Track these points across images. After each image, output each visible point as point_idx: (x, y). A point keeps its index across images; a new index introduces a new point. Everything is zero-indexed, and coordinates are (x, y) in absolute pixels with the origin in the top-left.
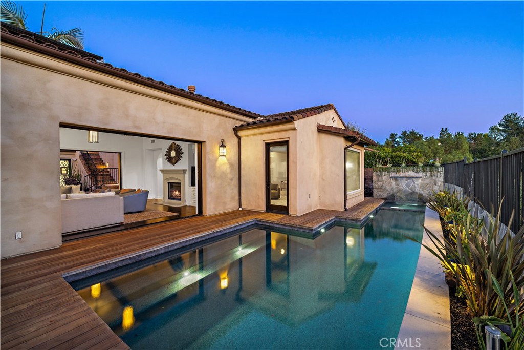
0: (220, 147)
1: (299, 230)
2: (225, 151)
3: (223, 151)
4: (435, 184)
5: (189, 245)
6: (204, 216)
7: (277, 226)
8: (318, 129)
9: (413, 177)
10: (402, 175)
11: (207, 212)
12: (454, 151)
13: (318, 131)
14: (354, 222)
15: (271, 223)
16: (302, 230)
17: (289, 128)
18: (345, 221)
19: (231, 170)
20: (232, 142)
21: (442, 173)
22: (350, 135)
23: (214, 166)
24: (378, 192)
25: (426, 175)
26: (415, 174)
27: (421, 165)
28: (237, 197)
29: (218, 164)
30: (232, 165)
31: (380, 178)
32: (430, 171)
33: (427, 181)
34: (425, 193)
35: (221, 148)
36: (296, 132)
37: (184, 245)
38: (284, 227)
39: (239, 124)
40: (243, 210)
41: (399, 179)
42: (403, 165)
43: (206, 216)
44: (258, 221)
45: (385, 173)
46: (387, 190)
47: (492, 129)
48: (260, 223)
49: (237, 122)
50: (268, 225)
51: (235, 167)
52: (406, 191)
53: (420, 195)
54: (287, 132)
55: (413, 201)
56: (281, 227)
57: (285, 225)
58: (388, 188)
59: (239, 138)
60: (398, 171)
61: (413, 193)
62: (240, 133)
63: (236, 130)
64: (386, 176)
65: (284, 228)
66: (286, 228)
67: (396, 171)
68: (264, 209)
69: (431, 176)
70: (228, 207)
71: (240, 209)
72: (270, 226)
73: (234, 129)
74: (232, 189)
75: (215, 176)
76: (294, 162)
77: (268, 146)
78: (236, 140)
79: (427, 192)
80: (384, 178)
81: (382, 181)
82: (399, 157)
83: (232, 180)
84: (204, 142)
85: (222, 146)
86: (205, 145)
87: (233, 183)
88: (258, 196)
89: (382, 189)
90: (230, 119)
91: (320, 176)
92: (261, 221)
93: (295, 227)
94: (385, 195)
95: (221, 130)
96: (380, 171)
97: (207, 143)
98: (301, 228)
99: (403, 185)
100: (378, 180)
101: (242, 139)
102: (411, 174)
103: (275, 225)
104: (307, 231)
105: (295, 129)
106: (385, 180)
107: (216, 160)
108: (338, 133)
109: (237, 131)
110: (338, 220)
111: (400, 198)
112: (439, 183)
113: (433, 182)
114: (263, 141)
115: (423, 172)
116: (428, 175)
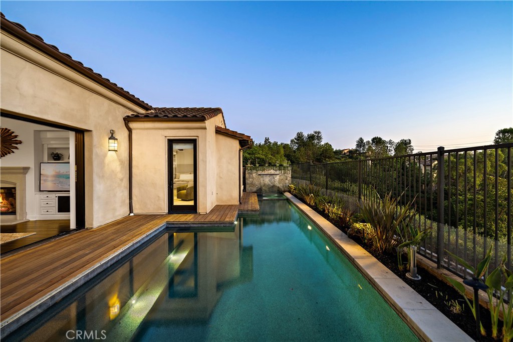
0: (109, 139)
1: (220, 225)
2: (116, 145)
3: (113, 144)
4: (287, 179)
5: (111, 266)
6: (87, 229)
7: (195, 225)
8: (216, 130)
9: (273, 174)
10: (266, 172)
11: (94, 223)
12: (276, 155)
13: (216, 133)
14: (253, 212)
15: (186, 224)
16: (222, 225)
17: (199, 127)
18: (246, 212)
19: (121, 168)
20: (122, 134)
21: (291, 171)
22: (245, 139)
23: (102, 164)
24: (249, 187)
26: (275, 171)
27: (278, 165)
28: (128, 201)
29: (107, 160)
30: (122, 162)
31: (251, 175)
32: (283, 170)
33: (282, 177)
34: (280, 185)
35: (111, 141)
36: (206, 132)
37: (105, 267)
38: (203, 225)
39: (130, 113)
40: (136, 215)
41: (265, 176)
42: (267, 165)
43: (92, 228)
44: (170, 224)
45: (255, 171)
46: (256, 185)
47: (292, 141)
48: (173, 226)
49: (128, 111)
50: (183, 226)
51: (125, 165)
52: (269, 185)
53: (278, 187)
54: (195, 130)
55: (273, 192)
56: (200, 225)
57: (203, 224)
58: (257, 183)
59: (130, 130)
60: (264, 170)
61: (274, 186)
62: (132, 125)
63: (127, 120)
64: (255, 174)
65: (202, 227)
66: (205, 226)
67: (262, 169)
68: (167, 211)
69: (284, 173)
70: (117, 214)
71: (132, 214)
72: (185, 227)
73: (125, 119)
74: (123, 192)
75: (103, 176)
76: (203, 161)
77: (171, 142)
78: (126, 132)
79: (281, 185)
80: (254, 175)
81: (253, 178)
82: (259, 158)
83: (122, 180)
84: (91, 131)
85: (112, 137)
86: (91, 136)
87: (123, 185)
88: (159, 197)
89: (252, 184)
90: (121, 107)
91: (217, 175)
92: (173, 224)
93: (214, 224)
94: (255, 189)
95: (110, 119)
96: (251, 169)
97: (94, 133)
98: (222, 223)
99: (267, 180)
100: (250, 178)
101: (134, 132)
102: (272, 172)
103: (192, 225)
104: (228, 225)
105: (205, 128)
106: (254, 177)
107: (105, 155)
108: (235, 136)
109: (128, 122)
110: (240, 212)
111: (266, 191)
112: (289, 178)
113: (285, 177)
114: (166, 137)
115: (279, 170)
116: (282, 172)
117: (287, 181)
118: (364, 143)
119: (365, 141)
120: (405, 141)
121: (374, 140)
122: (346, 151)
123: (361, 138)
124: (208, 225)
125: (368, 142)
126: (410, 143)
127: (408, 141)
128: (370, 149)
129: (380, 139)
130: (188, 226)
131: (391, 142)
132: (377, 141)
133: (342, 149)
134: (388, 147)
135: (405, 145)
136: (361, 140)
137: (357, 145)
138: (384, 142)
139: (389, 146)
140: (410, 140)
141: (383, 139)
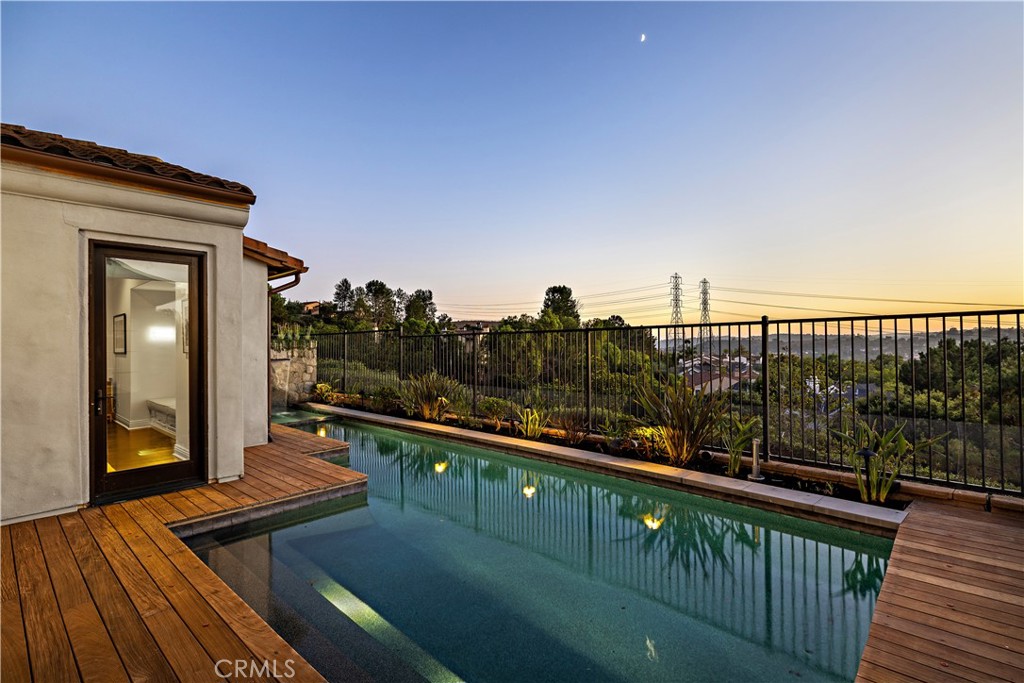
1: (332, 497)
4: (306, 371)
7: (264, 514)
15: (235, 515)
16: (339, 495)
21: (315, 351)
25: (293, 356)
32: (298, 348)
33: (295, 366)
38: (287, 508)
44: (175, 529)
48: (190, 531)
50: (226, 524)
56: (277, 510)
65: (285, 513)
66: (294, 506)
68: (86, 500)
69: (300, 357)
72: (232, 526)
76: (230, 321)
92: (190, 526)
93: (319, 494)
98: (338, 490)
103: (254, 516)
104: (352, 492)
112: (311, 369)
113: (302, 367)
114: (80, 230)
115: (288, 349)
116: (296, 354)
117: (307, 377)
118: (352, 292)
119: (353, 288)
120: (423, 293)
121: (370, 285)
122: (310, 307)
123: (345, 281)
124: (301, 504)
125: (360, 289)
126: (431, 298)
127: (428, 294)
128: (360, 304)
129: (382, 285)
130: (241, 520)
131: (400, 293)
132: (377, 289)
133: (302, 301)
134: (395, 302)
135: (421, 302)
136: (345, 284)
137: (337, 293)
138: (389, 292)
139: (397, 300)
140: (430, 292)
141: (388, 286)
